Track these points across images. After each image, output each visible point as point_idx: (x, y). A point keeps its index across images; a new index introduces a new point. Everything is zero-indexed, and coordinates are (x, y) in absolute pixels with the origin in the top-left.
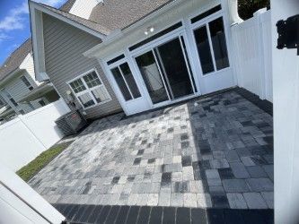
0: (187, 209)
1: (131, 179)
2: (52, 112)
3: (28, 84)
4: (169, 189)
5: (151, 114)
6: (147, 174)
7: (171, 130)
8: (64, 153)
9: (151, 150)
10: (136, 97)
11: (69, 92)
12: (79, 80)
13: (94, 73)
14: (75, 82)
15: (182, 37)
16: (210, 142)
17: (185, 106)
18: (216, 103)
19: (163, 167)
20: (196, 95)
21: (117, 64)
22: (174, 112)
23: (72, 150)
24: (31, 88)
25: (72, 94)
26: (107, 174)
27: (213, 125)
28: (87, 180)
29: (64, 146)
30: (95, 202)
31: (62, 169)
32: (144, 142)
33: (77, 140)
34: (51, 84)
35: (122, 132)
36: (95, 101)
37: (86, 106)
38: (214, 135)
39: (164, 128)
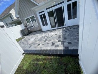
0: (58, 50)
1: (43, 44)
2: (19, 28)
3: (12, 18)
4: (54, 46)
5: (50, 31)
6: (48, 44)
7: (56, 35)
8: (23, 40)
9: (50, 39)
10: (46, 25)
11: (25, 22)
12: (29, 18)
13: (34, 16)
14: (27, 19)
15: (63, 7)
16: (67, 37)
17: (61, 29)
18: (71, 29)
19: (52, 42)
20: (65, 26)
21: (42, 14)
22: (57, 31)
23: (25, 39)
24: (13, 20)
25: (26, 23)
26: (36, 44)
27: (68, 33)
28: (30, 45)
29: (23, 38)
30: (33, 49)
31: (23, 43)
32: (48, 37)
33: (27, 37)
34: (20, 19)
35: (41, 35)
36: (33, 26)
37: (30, 27)
38: (68, 36)
39: (54, 34)
